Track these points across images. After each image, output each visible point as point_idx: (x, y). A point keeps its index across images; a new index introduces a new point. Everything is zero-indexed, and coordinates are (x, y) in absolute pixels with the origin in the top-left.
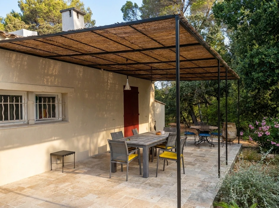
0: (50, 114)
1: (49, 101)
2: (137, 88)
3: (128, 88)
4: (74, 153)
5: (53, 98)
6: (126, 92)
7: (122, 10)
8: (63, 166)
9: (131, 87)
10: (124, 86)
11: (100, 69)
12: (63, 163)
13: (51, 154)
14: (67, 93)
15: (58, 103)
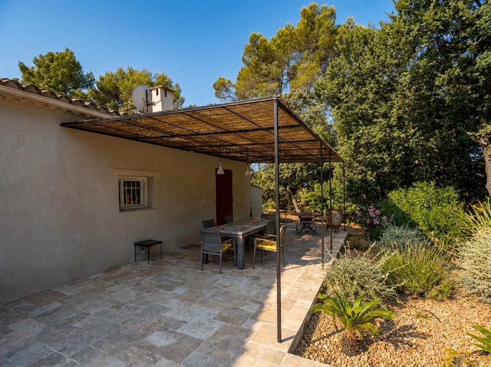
0: (134, 199)
1: (134, 186)
2: (231, 171)
3: (221, 172)
4: (161, 242)
5: (138, 183)
6: (218, 176)
7: (214, 86)
8: (149, 257)
9: (224, 170)
10: (217, 170)
11: (190, 151)
12: (149, 254)
13: (135, 244)
14: (153, 177)
15: (144, 188)
